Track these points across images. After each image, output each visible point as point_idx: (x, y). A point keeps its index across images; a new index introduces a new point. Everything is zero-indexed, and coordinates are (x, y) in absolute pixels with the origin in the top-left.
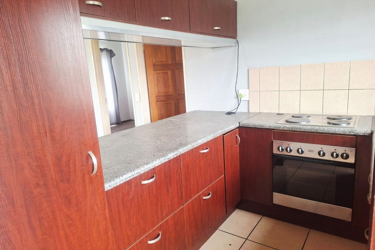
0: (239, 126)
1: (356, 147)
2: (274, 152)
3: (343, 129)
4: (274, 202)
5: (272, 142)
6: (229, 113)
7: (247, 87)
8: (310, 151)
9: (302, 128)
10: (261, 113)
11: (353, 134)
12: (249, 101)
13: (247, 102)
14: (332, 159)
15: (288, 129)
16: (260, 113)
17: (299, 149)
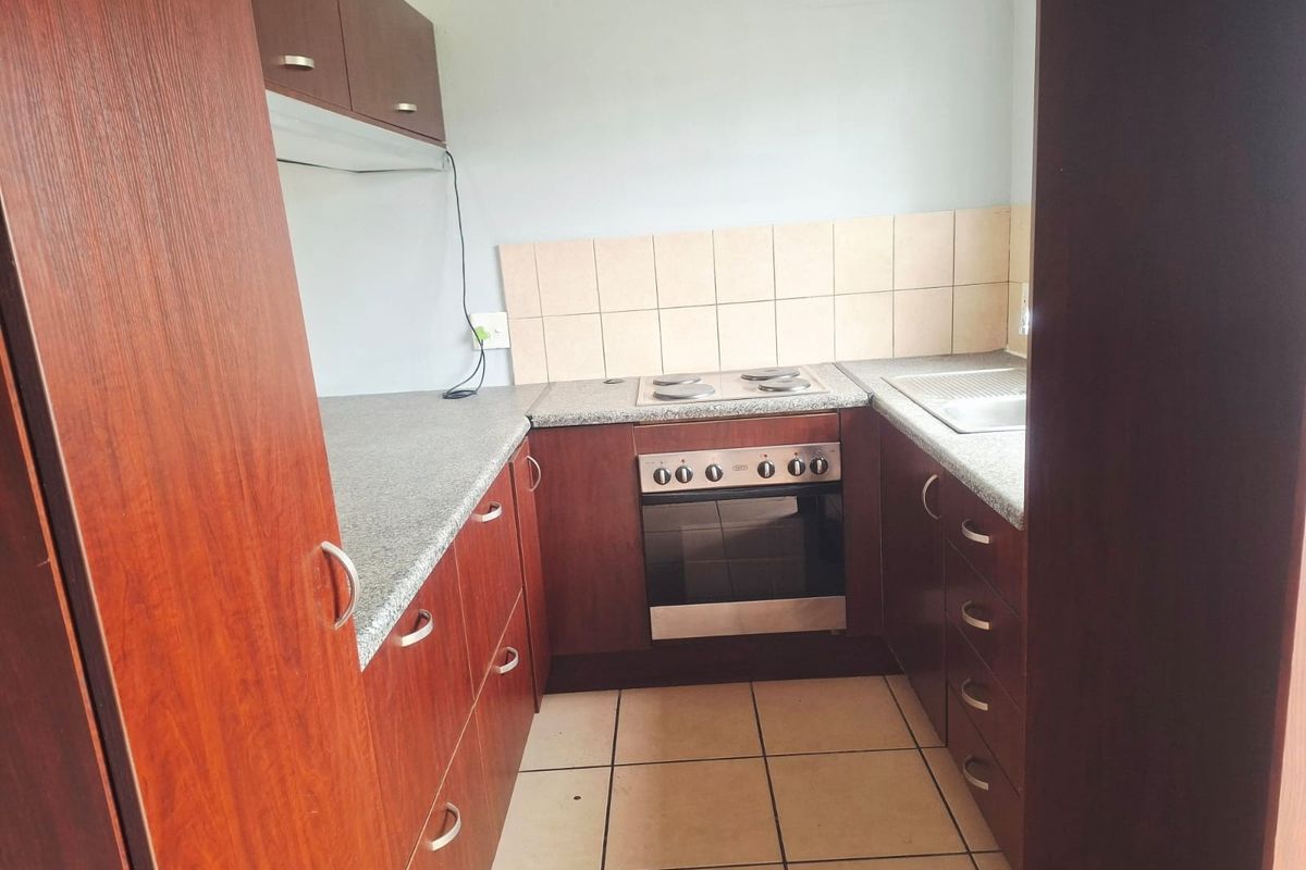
0: (532, 428)
1: (839, 440)
2: (645, 489)
3: (799, 399)
4: (655, 637)
5: (637, 461)
6: (454, 395)
7: (499, 306)
8: (738, 468)
9: (712, 408)
10: (554, 383)
11: (832, 407)
12: (509, 349)
13: (503, 355)
14: (790, 479)
15: (677, 417)
16: (550, 385)
17: (711, 466)
